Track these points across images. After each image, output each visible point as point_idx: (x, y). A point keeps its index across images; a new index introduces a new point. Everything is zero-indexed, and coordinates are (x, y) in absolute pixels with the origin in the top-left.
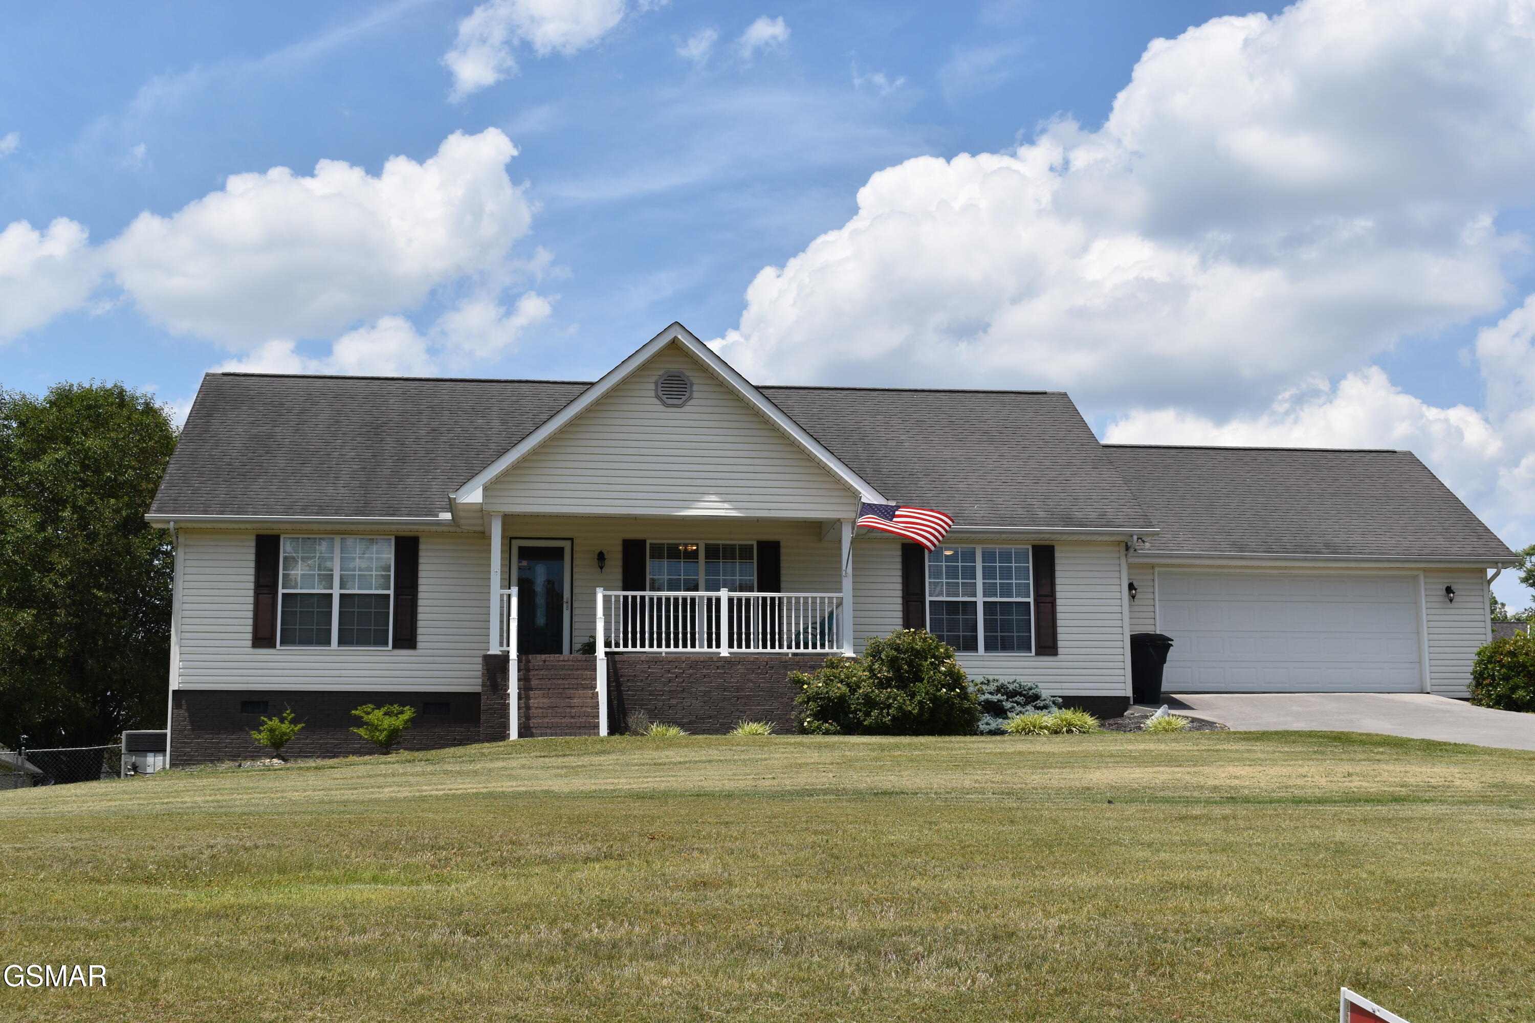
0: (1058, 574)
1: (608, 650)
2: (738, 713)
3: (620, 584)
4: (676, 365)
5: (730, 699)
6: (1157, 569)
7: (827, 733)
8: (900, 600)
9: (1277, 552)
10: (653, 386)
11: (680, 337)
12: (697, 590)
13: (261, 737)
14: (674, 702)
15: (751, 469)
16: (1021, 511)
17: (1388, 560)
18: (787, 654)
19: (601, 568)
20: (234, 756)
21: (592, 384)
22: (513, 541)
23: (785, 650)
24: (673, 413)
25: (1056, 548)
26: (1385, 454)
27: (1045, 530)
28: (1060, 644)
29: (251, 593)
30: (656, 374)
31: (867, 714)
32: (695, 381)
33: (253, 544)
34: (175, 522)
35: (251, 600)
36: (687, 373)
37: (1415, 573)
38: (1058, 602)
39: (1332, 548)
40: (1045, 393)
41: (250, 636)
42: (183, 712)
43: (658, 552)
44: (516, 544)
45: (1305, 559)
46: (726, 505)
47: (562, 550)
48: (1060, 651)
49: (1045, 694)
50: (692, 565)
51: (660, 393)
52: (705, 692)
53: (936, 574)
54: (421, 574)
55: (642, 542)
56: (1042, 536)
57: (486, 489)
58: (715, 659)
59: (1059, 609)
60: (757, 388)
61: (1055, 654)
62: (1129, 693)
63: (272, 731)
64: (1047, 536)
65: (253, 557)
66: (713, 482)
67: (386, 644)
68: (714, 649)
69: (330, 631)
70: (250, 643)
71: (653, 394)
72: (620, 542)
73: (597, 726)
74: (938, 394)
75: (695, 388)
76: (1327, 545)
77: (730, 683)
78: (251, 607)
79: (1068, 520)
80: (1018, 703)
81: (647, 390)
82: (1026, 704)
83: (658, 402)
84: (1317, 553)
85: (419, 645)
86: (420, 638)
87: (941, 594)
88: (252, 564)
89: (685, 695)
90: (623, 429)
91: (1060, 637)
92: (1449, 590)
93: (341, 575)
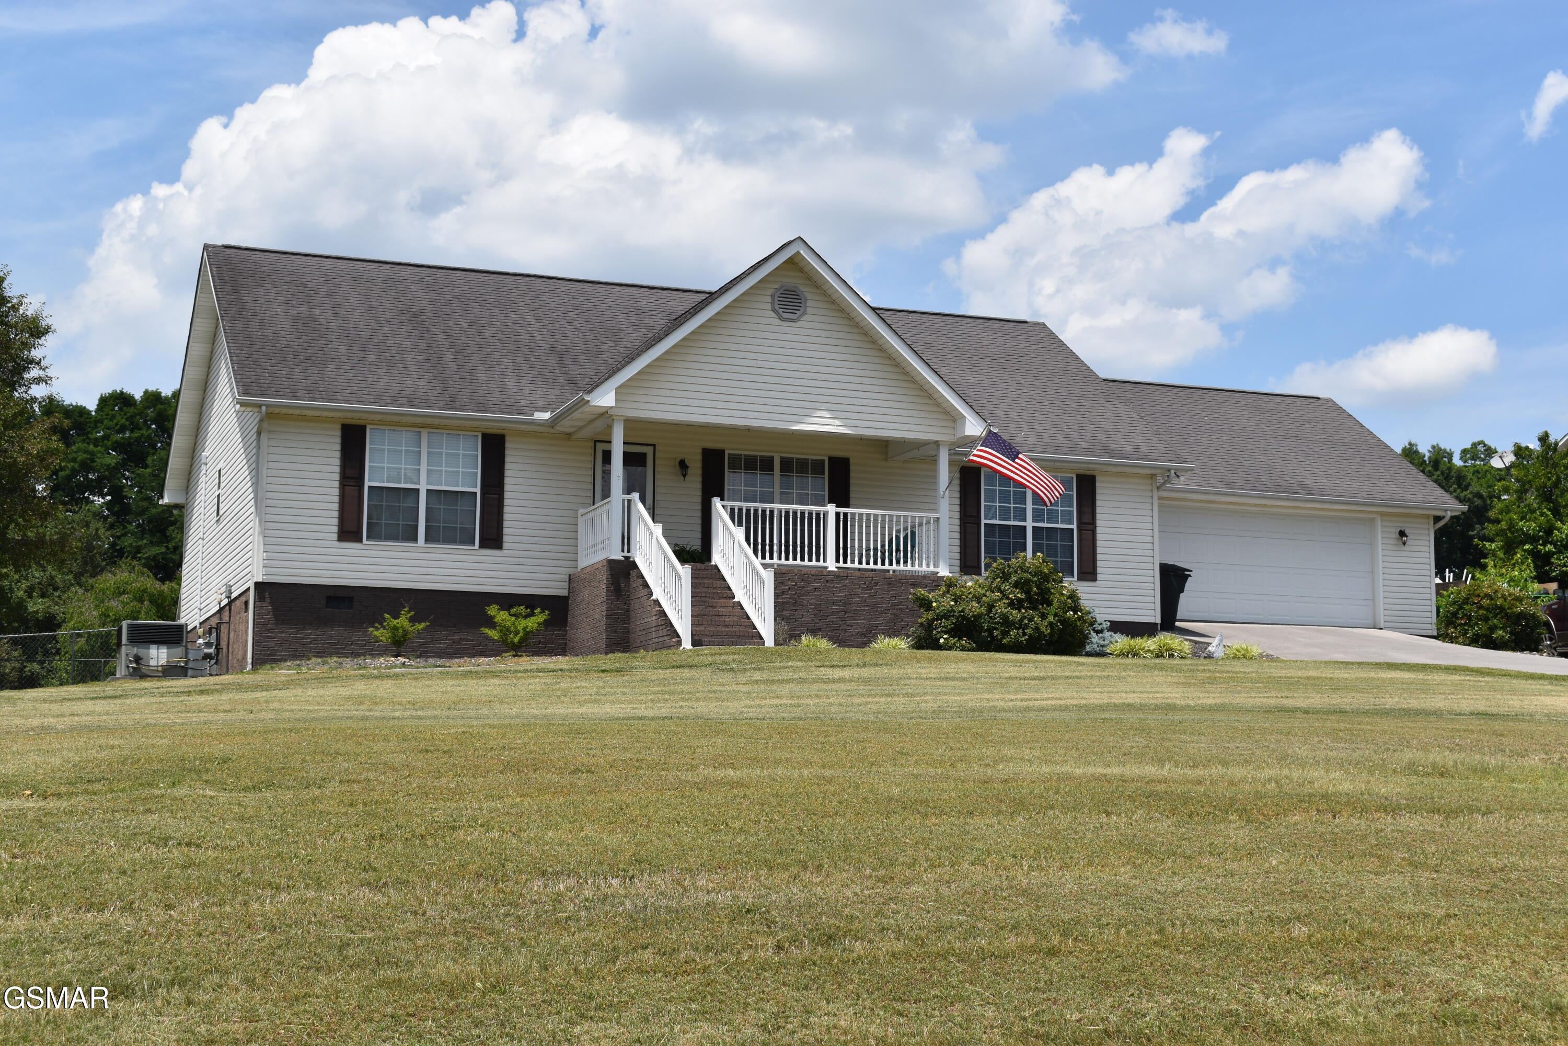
0: (1098, 503)
2: (845, 627)
3: (700, 493)
4: (792, 280)
5: (838, 613)
7: (963, 649)
8: (958, 522)
9: (1262, 491)
10: (769, 299)
11: (802, 252)
12: (773, 503)
13: (381, 634)
15: (860, 387)
16: (1064, 441)
17: (1357, 504)
18: (888, 571)
19: (684, 476)
20: (319, 652)
21: (716, 293)
22: (598, 445)
23: (887, 567)
24: (787, 327)
25: (1098, 478)
26: (1311, 400)
27: (1087, 461)
28: (1099, 570)
29: (337, 484)
30: (772, 288)
31: (1005, 633)
32: (809, 296)
33: (339, 433)
34: (267, 406)
35: (337, 492)
36: (802, 288)
37: (1372, 516)
38: (1098, 530)
40: (1026, 322)
41: (335, 529)
42: (267, 605)
43: (737, 462)
44: (600, 447)
45: (1288, 499)
46: (837, 422)
47: (644, 456)
48: (1099, 577)
49: (1100, 618)
50: (767, 477)
51: (777, 307)
52: (816, 605)
53: (991, 496)
54: (507, 473)
55: (721, 452)
56: (1086, 466)
58: (823, 573)
59: (1099, 537)
60: (874, 309)
61: (1095, 580)
62: (1158, 620)
64: (1089, 466)
65: (338, 447)
66: (826, 399)
67: (473, 543)
68: (821, 563)
69: (416, 527)
70: (335, 536)
71: (769, 306)
72: (700, 451)
74: (930, 317)
75: (809, 303)
76: (1300, 485)
77: (838, 597)
78: (336, 499)
79: (1111, 453)
81: (766, 302)
83: (775, 316)
85: (505, 545)
86: (505, 538)
87: (994, 517)
88: (338, 454)
89: (797, 607)
90: (743, 340)
91: (1099, 564)
92: (1402, 534)
93: (428, 470)
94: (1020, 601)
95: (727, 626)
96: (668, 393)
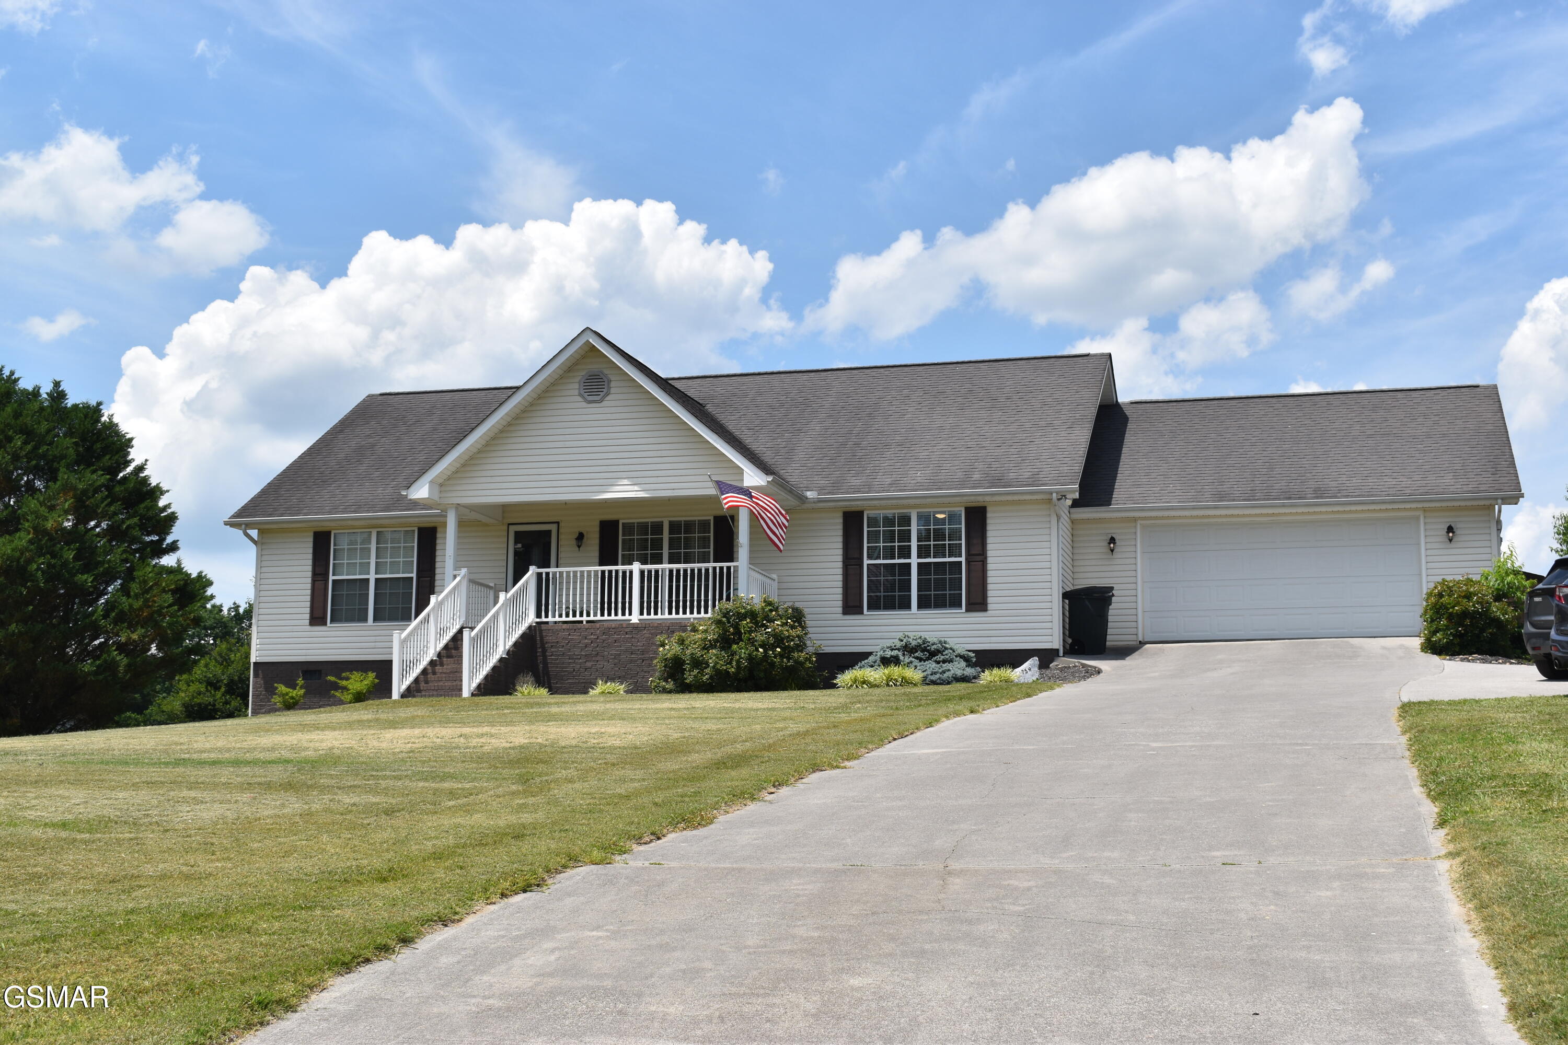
0: (989, 534)
1: (538, 620)
2: (643, 674)
3: (597, 560)
4: (594, 366)
6: (1139, 522)
7: (666, 692)
8: (840, 565)
9: (1262, 499)
10: (577, 386)
11: (592, 340)
14: (589, 664)
15: (659, 454)
18: (689, 619)
19: (579, 547)
21: (518, 388)
22: (510, 526)
23: (688, 616)
24: (594, 409)
25: (988, 509)
26: (1463, 390)
27: (975, 493)
28: (990, 600)
29: (310, 580)
30: (581, 374)
31: (690, 674)
32: (612, 378)
33: (311, 539)
34: (246, 524)
35: (309, 586)
36: (606, 372)
38: (989, 560)
39: (1319, 493)
40: (1089, 355)
41: (308, 616)
42: (260, 681)
43: (629, 530)
44: (513, 529)
46: (636, 488)
47: (549, 533)
48: (990, 607)
49: (954, 648)
50: (657, 540)
51: (582, 392)
52: (616, 655)
53: (874, 537)
54: (438, 559)
55: (616, 522)
56: (965, 498)
57: (440, 485)
58: (624, 626)
59: (990, 567)
61: (985, 610)
62: (1057, 645)
63: (284, 695)
64: (972, 498)
65: (311, 551)
66: (625, 468)
67: (410, 619)
69: (367, 609)
70: (307, 622)
71: (576, 392)
72: (598, 523)
75: (612, 384)
76: (1320, 489)
77: (636, 646)
78: (309, 592)
79: (997, 482)
80: (917, 658)
81: (573, 388)
82: (928, 659)
83: (582, 400)
84: (1300, 498)
87: (878, 558)
88: (310, 556)
89: (598, 658)
90: (554, 425)
91: (990, 593)
92: (1450, 529)
93: (377, 562)
94: (715, 641)
96: (489, 480)
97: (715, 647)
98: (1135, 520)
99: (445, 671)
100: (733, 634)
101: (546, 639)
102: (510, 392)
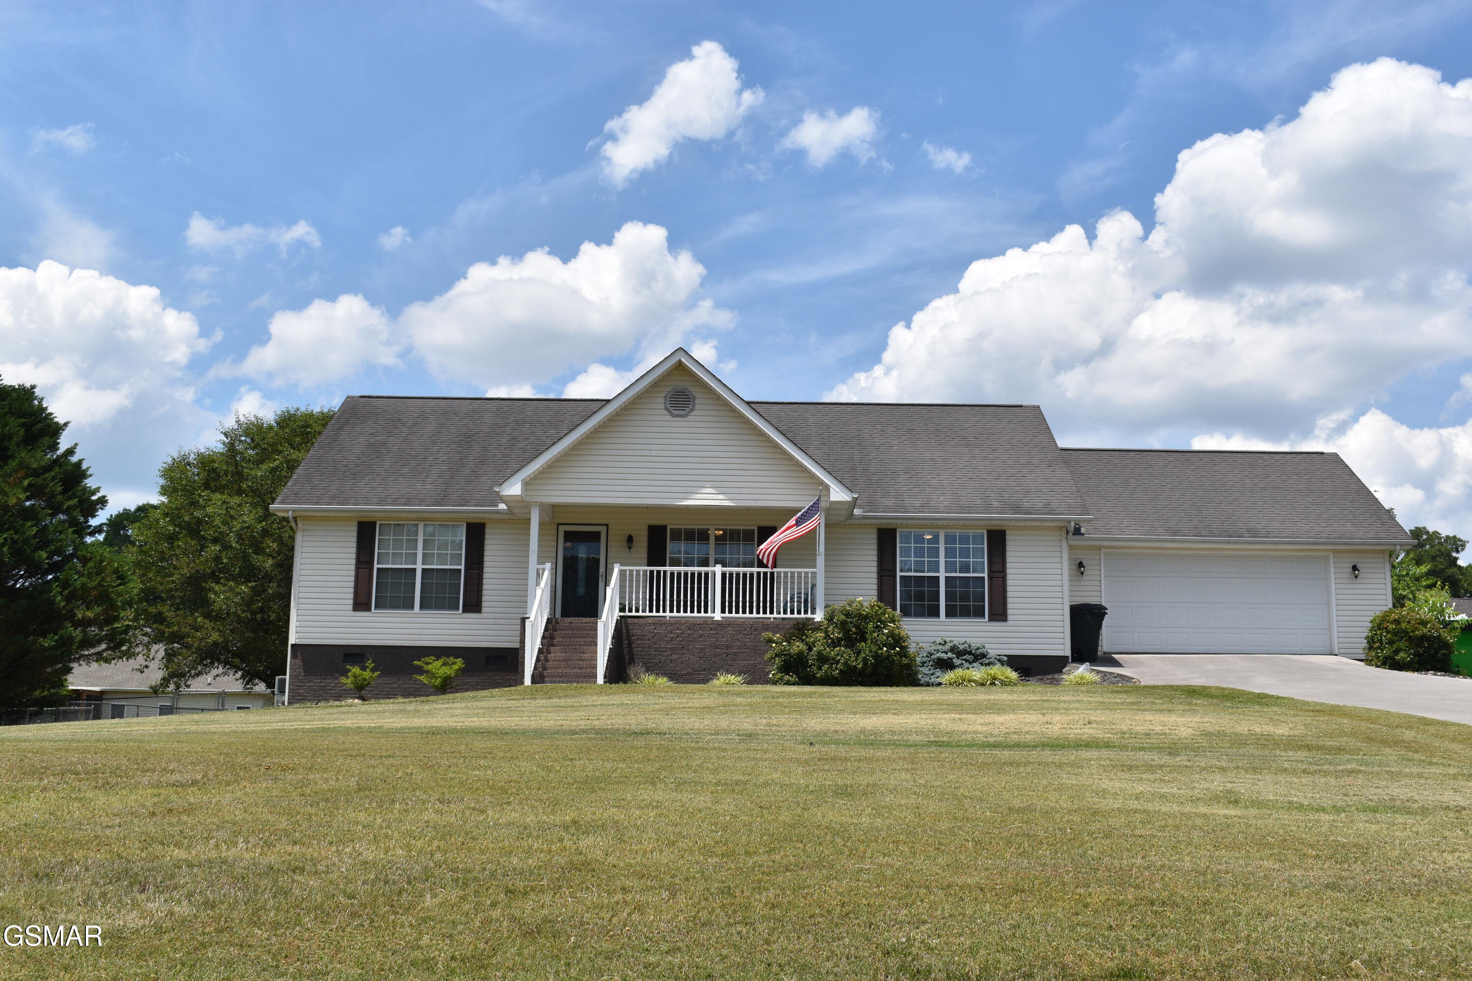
0: (1008, 554)
1: (622, 614)
3: (646, 561)
4: (681, 383)
5: (721, 655)
6: (1103, 551)
7: (788, 683)
8: (875, 575)
9: (1205, 536)
10: (663, 400)
11: (683, 360)
12: (708, 566)
13: (347, 682)
14: (675, 657)
15: (742, 467)
16: (979, 502)
17: (1301, 543)
18: (770, 618)
19: (630, 548)
20: (337, 697)
21: (608, 401)
22: (560, 527)
23: (768, 615)
24: (679, 422)
25: (1007, 533)
26: (1314, 455)
27: (997, 517)
28: (1009, 612)
29: (353, 567)
30: (666, 390)
31: (820, 668)
32: (697, 395)
33: (355, 528)
34: (293, 511)
35: (353, 573)
36: (691, 389)
37: (1326, 554)
38: (1009, 577)
39: (1253, 532)
40: (1021, 406)
41: (351, 602)
42: (299, 662)
43: (677, 535)
44: (562, 529)
45: (1229, 542)
46: (721, 497)
47: (599, 534)
48: (1009, 617)
49: (992, 653)
50: (705, 546)
51: (668, 406)
52: (700, 649)
53: (906, 552)
54: (486, 553)
55: (663, 528)
56: (994, 522)
57: (526, 484)
58: (709, 622)
59: (1009, 583)
60: (747, 402)
61: (1006, 620)
62: (1068, 652)
63: (355, 676)
64: (998, 523)
65: (355, 539)
66: (710, 478)
67: (458, 609)
68: (709, 614)
69: (413, 598)
70: (351, 607)
71: (662, 406)
72: (646, 527)
73: (595, 676)
74: (931, 408)
75: (697, 401)
76: (1249, 530)
77: (721, 642)
78: (353, 579)
79: (1017, 509)
80: (966, 661)
81: (658, 403)
82: (974, 661)
83: (667, 413)
84: (1239, 537)
85: (484, 610)
86: (484, 604)
87: (909, 570)
88: (354, 545)
89: (684, 651)
90: (638, 435)
91: (1009, 606)
92: (1355, 568)
93: (423, 554)
94: (839, 639)
95: (581, 668)
97: (840, 645)
98: (1099, 548)
99: (557, 659)
100: (855, 633)
101: (632, 632)
102: (600, 404)
